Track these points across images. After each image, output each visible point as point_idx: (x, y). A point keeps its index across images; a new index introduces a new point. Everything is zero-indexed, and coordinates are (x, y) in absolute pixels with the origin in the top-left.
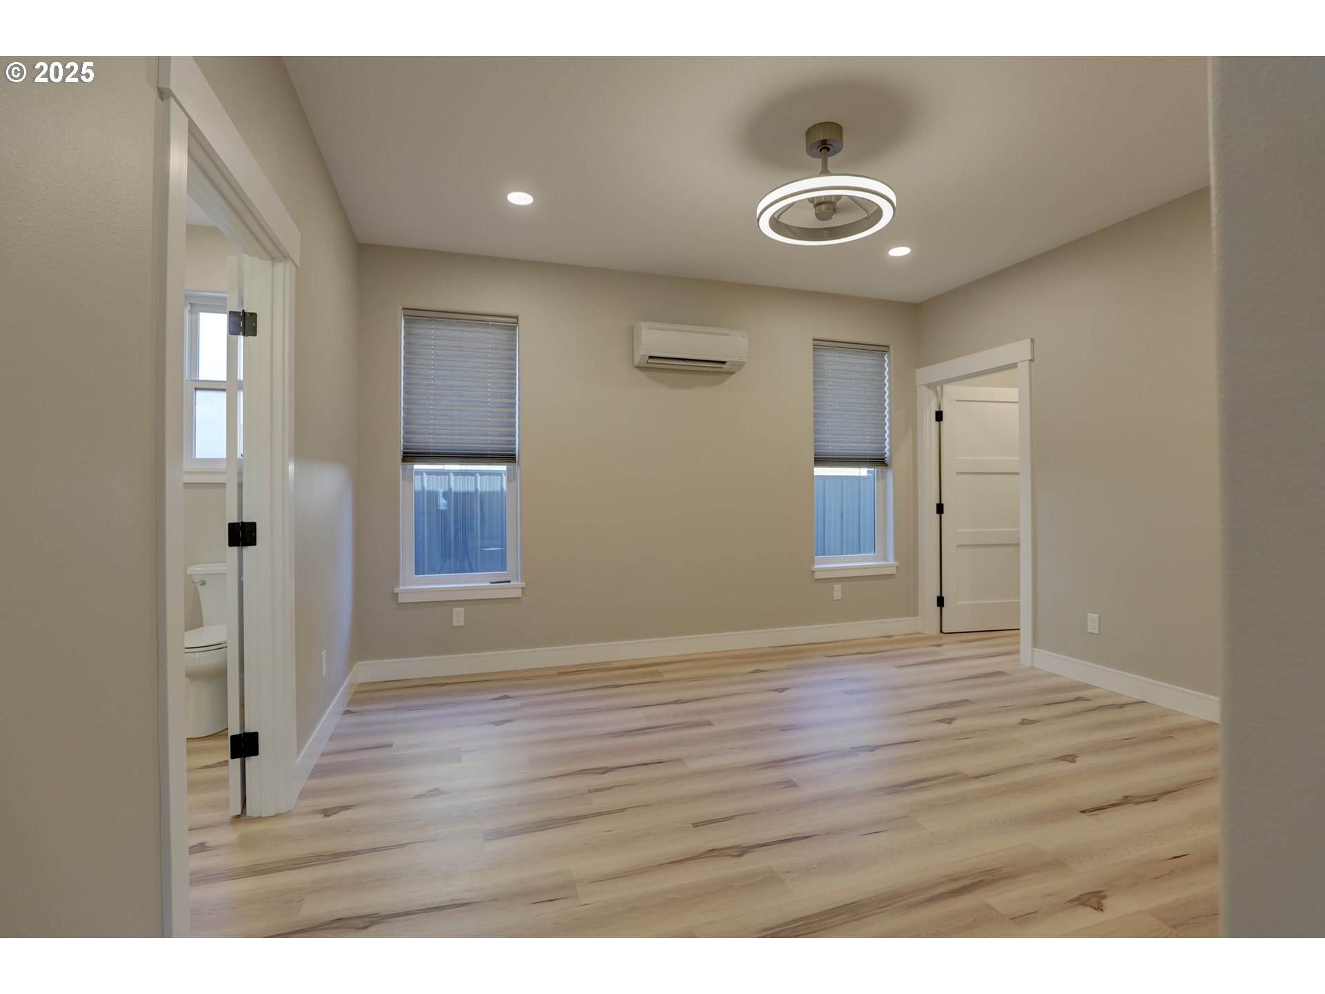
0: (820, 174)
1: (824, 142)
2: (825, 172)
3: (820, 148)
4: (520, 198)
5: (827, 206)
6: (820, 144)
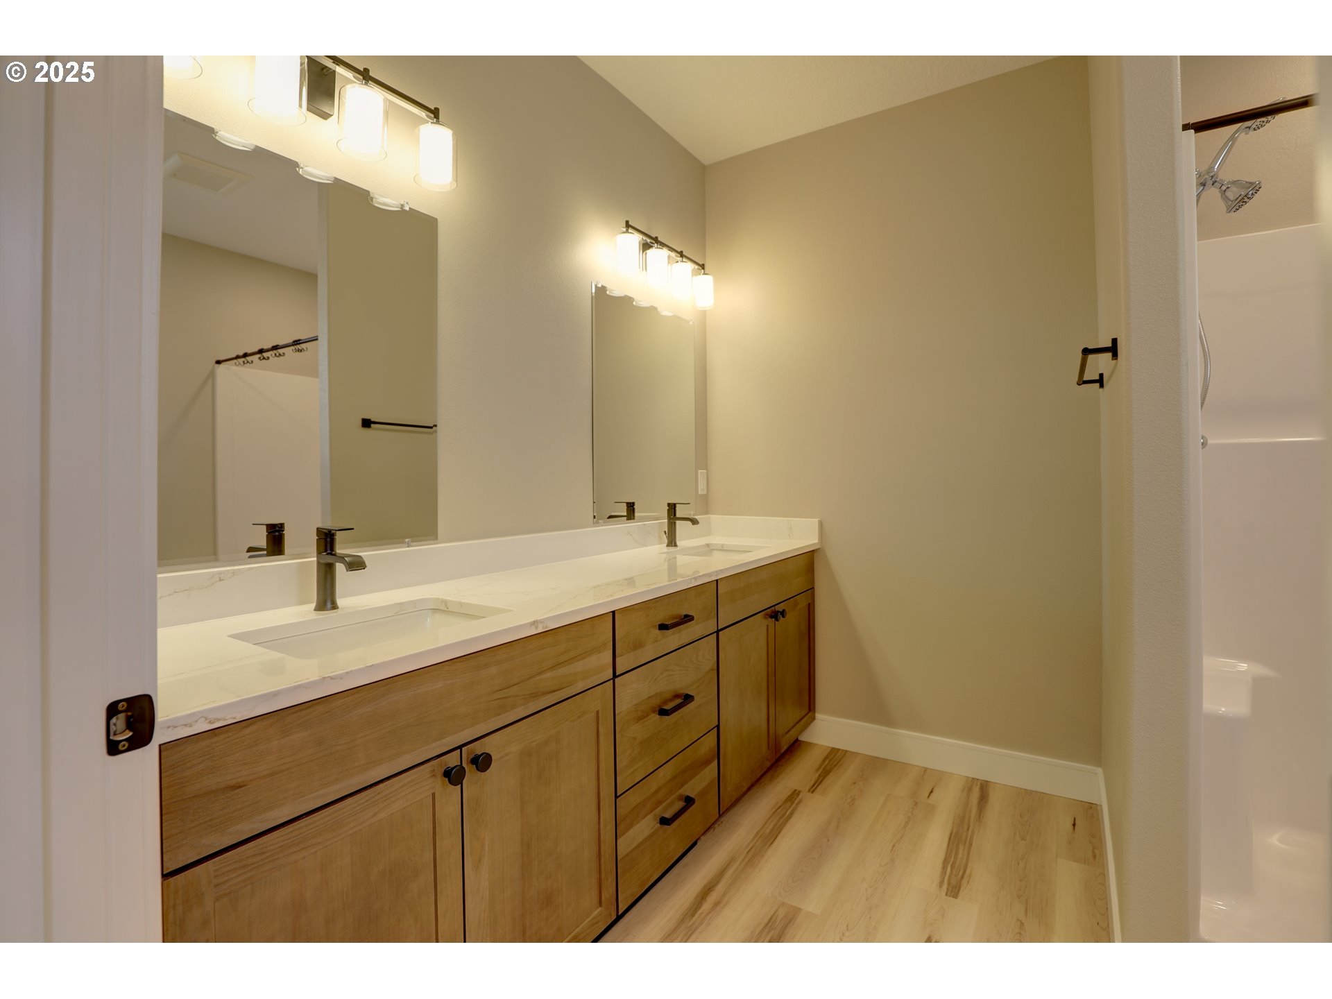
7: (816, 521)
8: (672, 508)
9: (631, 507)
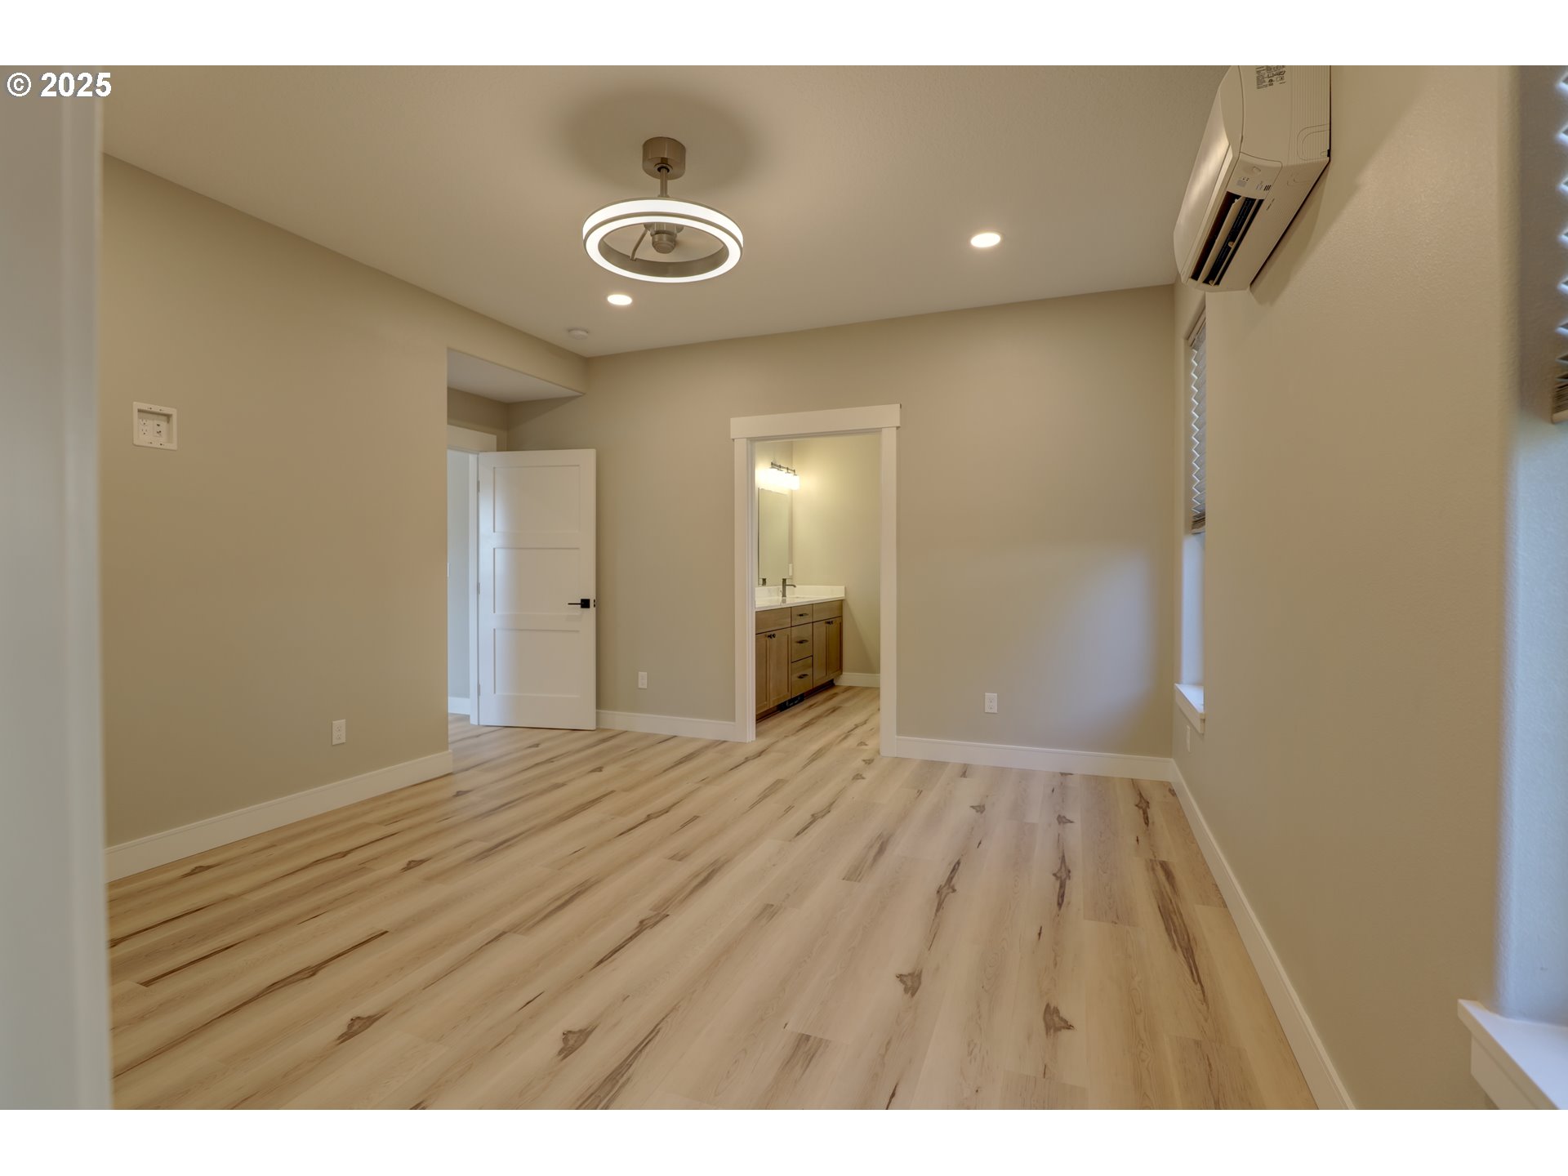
0: (659, 196)
1: (664, 161)
2: (664, 194)
3: (659, 166)
4: (986, 240)
5: (665, 236)
6: (659, 161)
7: (843, 587)
8: (784, 580)
9: (764, 580)
